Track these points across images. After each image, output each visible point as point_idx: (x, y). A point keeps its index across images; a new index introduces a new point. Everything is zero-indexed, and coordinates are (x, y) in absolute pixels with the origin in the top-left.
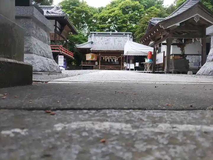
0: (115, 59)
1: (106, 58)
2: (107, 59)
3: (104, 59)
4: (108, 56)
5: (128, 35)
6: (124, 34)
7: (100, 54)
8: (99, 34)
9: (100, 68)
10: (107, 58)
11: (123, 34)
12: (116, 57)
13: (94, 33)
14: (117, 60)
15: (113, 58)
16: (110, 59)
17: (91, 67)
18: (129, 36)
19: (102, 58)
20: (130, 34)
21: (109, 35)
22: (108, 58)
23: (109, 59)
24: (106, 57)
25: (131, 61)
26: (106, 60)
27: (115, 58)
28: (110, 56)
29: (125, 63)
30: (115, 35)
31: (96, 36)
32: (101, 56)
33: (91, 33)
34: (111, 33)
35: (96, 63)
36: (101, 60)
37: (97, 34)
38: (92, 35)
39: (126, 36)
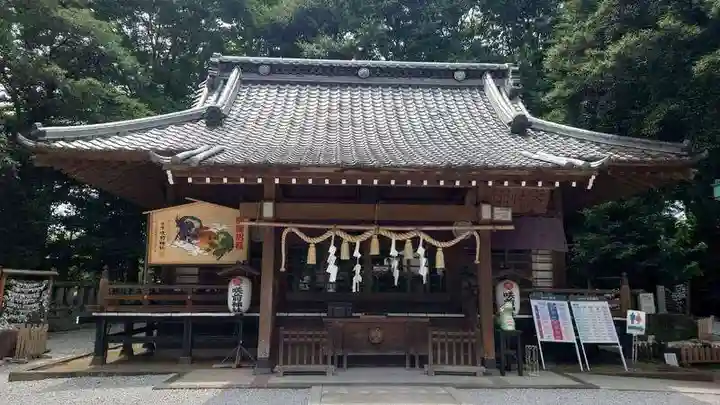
0: (421, 251)
1: (332, 250)
2: (345, 256)
3: (312, 259)
4: (355, 225)
5: (489, 76)
6: (460, 75)
7: (268, 209)
8: (275, 69)
9: (263, 350)
10: (345, 248)
11: (450, 73)
13: (245, 67)
14: (440, 263)
15: (400, 245)
16: (375, 250)
17: (188, 329)
18: (498, 88)
19: (298, 249)
20: (499, 75)
21: (355, 80)
22: (352, 247)
23: (357, 254)
25: (542, 269)
26: (333, 270)
27: (415, 242)
28: (371, 232)
29: (508, 291)
30: (394, 81)
31: (255, 83)
32: (291, 228)
33: (221, 62)
34: (368, 67)
35: (234, 290)
36: (283, 269)
37: (264, 69)
38: (226, 74)
39: (471, 88)
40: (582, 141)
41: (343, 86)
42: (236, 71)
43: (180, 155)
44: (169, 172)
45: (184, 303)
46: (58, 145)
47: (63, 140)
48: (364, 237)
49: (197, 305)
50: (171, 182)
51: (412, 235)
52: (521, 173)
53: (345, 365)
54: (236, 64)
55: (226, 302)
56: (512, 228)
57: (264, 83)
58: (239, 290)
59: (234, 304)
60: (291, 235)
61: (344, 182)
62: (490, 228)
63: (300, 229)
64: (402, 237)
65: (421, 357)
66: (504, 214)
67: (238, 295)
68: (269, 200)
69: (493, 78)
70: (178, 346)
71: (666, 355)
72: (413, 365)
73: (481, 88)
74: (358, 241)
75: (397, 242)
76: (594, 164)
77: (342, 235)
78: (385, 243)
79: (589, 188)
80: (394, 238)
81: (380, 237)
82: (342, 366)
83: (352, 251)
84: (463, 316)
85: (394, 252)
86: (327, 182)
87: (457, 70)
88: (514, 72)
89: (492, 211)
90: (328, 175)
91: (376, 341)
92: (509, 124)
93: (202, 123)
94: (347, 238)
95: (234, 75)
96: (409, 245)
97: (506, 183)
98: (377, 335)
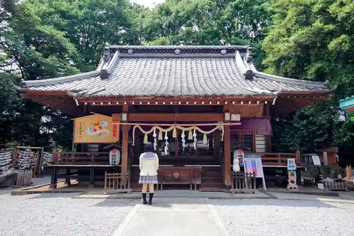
1: (155, 135)
2: (160, 138)
4: (165, 124)
5: (238, 52)
6: (224, 52)
7: (124, 117)
10: (160, 135)
11: (219, 51)
12: (201, 128)
13: (121, 50)
15: (187, 133)
16: (175, 135)
17: (92, 172)
18: (242, 58)
20: (243, 51)
21: (173, 55)
22: (164, 133)
23: (166, 138)
24: (157, 131)
25: (260, 144)
27: (193, 131)
28: (173, 127)
29: (239, 154)
30: (192, 55)
31: (126, 58)
32: (137, 125)
33: (110, 49)
34: (180, 49)
35: (112, 155)
36: (133, 144)
37: (130, 51)
38: (112, 54)
39: (229, 57)
40: (279, 82)
41: (168, 58)
42: (117, 52)
43: (81, 92)
44: (76, 100)
45: (90, 160)
46: (31, 89)
47: (34, 86)
48: (169, 130)
49: (96, 161)
50: (78, 105)
51: (192, 128)
52: (241, 97)
53: (162, 188)
54: (118, 49)
55: (109, 160)
56: (240, 124)
57: (130, 58)
58: (114, 155)
59: (112, 162)
60: (137, 129)
61: (157, 103)
62: (229, 124)
63: (141, 126)
64: (187, 129)
65: (197, 185)
66: (236, 117)
67: (114, 157)
68: (125, 112)
69: (240, 53)
70: (88, 180)
71: (318, 184)
72: (193, 188)
73: (234, 58)
74: (166, 131)
75: (185, 131)
76: (275, 93)
77: (159, 128)
78: (179, 132)
79: (273, 104)
80: (184, 130)
81: (177, 129)
82: (160, 189)
83: (164, 136)
84: (220, 166)
85: (183, 136)
86: (149, 103)
87: (222, 49)
88: (249, 50)
89: (231, 116)
90: (149, 100)
91: (176, 177)
92: (244, 74)
93: (99, 77)
94: (161, 130)
95: (116, 54)
96: (190, 133)
97: (234, 103)
98: (176, 175)
